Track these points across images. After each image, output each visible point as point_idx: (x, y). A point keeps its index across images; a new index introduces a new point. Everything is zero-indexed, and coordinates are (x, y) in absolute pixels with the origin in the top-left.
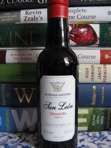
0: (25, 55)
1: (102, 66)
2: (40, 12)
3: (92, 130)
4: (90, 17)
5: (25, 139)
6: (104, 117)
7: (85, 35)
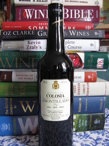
0: (28, 76)
1: (86, 83)
2: (39, 43)
3: (79, 130)
4: (77, 48)
5: (30, 140)
6: (87, 120)
7: (73, 61)
